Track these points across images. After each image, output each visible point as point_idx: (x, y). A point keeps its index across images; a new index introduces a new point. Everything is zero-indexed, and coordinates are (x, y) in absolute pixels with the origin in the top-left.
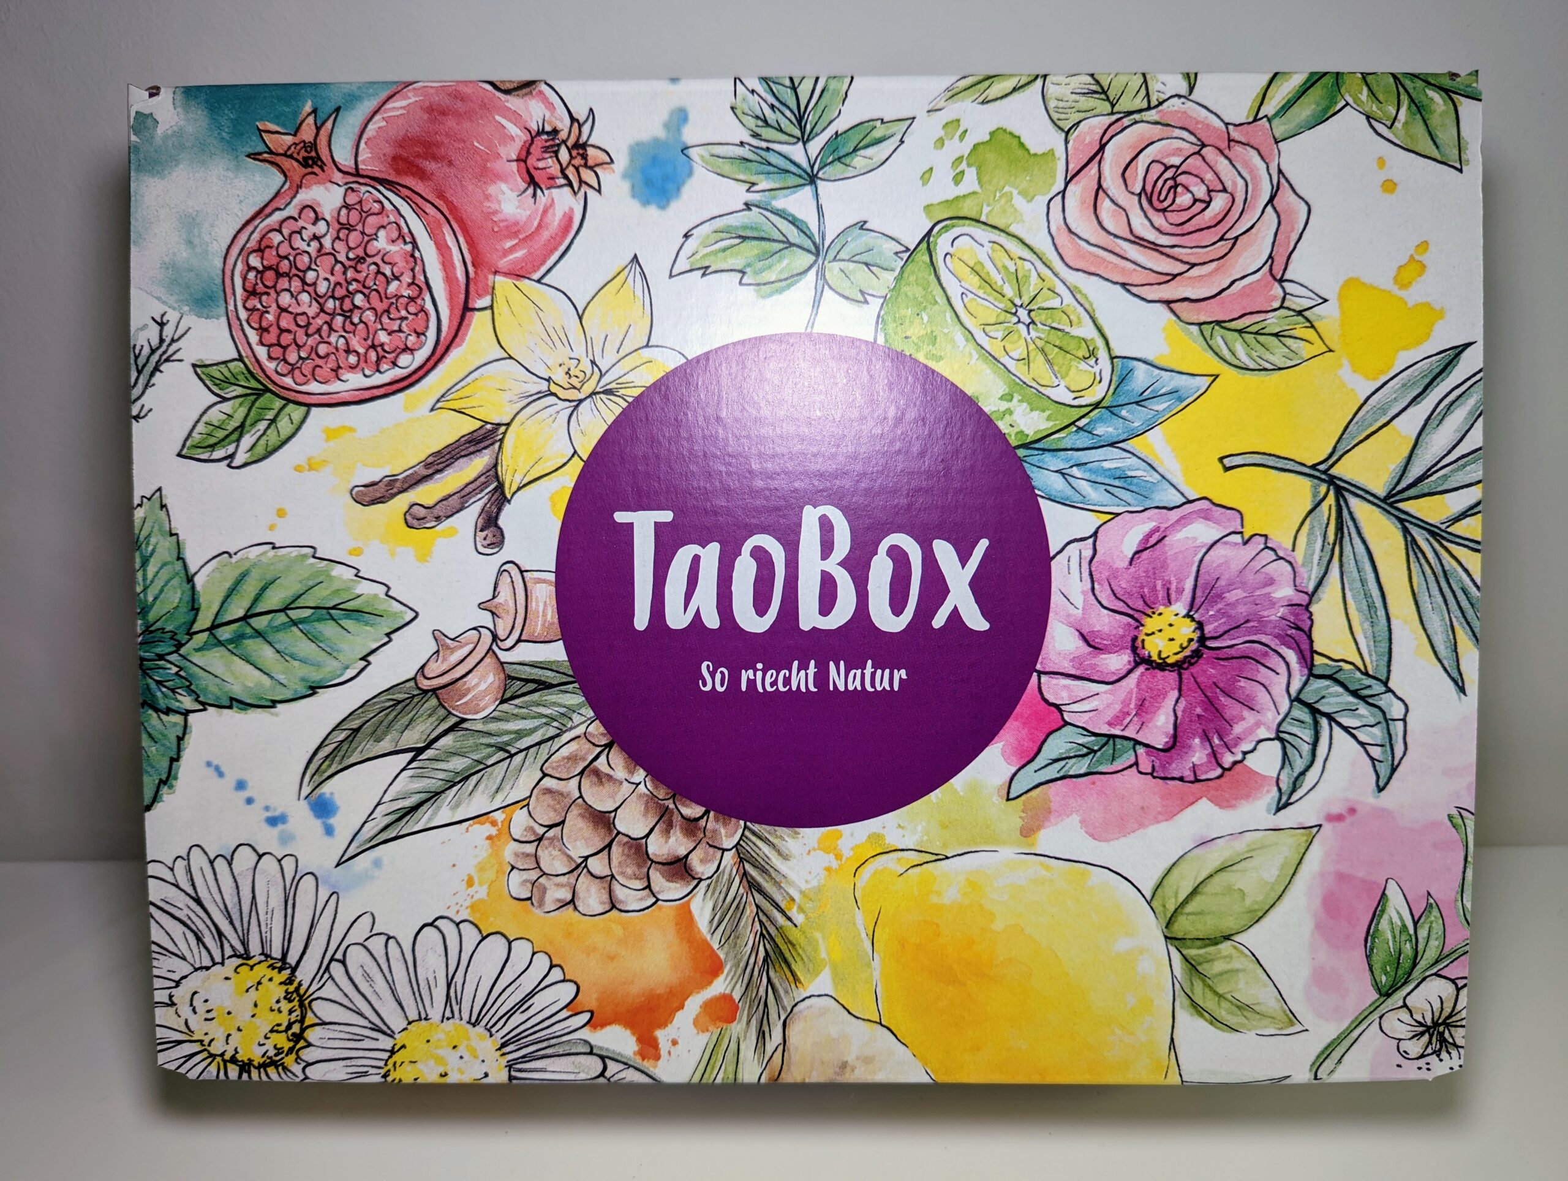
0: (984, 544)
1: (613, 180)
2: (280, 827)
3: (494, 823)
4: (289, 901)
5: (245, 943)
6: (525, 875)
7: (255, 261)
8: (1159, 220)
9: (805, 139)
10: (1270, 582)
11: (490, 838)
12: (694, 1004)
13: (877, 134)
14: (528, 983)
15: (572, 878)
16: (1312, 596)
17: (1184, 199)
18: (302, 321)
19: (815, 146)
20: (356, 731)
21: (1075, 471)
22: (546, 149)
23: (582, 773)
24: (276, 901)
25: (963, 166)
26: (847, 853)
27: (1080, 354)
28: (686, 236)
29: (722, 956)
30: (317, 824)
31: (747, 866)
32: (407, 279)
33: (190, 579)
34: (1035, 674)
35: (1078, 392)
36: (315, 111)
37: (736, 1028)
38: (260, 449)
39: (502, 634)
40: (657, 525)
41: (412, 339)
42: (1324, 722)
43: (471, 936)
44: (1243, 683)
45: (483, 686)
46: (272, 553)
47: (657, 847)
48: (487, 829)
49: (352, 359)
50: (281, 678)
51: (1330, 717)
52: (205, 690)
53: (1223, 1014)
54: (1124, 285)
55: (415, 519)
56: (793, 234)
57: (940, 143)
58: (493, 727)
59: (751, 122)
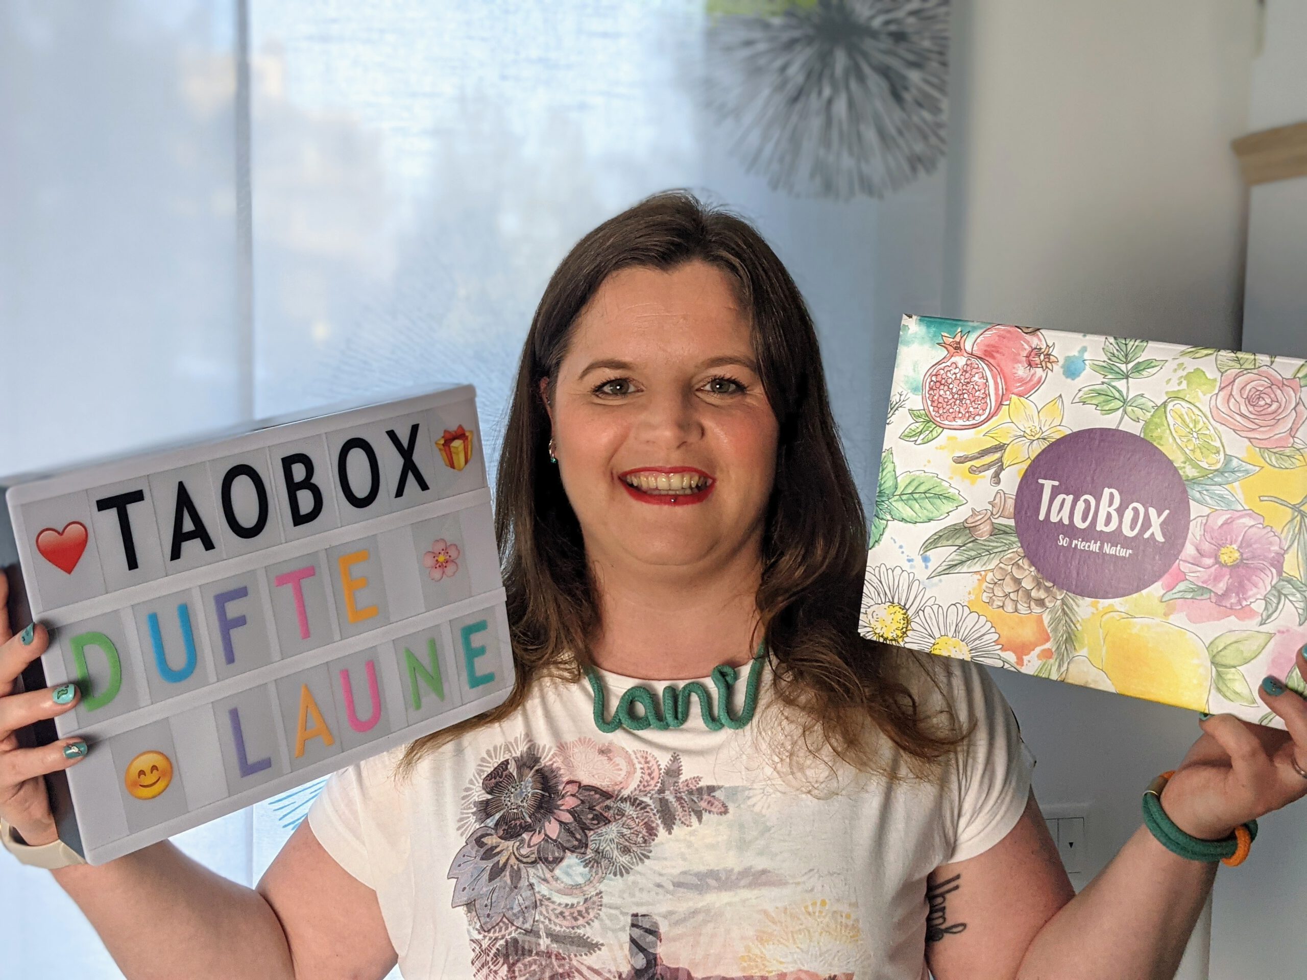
0: (1167, 512)
1: (1057, 368)
2: (911, 563)
3: (981, 575)
4: (910, 587)
5: (893, 599)
6: (988, 595)
7: (934, 378)
8: (1251, 409)
9: (1127, 363)
10: (1271, 543)
11: (979, 580)
12: (1038, 650)
13: (1153, 364)
14: (983, 631)
15: (1004, 599)
16: (1286, 551)
17: (1262, 403)
18: (946, 400)
19: (1130, 365)
20: (941, 536)
21: (1205, 492)
22: (1036, 354)
23: (1013, 564)
24: (906, 587)
25: (1183, 379)
26: (1100, 609)
27: (1214, 451)
28: (1080, 390)
29: (1051, 635)
30: (923, 565)
31: (1065, 607)
32: (983, 391)
33: (896, 478)
34: (1178, 561)
35: (1210, 465)
36: (961, 332)
37: (1052, 661)
38: (926, 440)
39: (994, 513)
40: (1053, 486)
41: (981, 412)
42: (1283, 597)
43: (967, 611)
44: (1254, 577)
45: (985, 529)
46: (923, 474)
47: (1034, 594)
48: (978, 577)
49: (960, 415)
50: (920, 515)
51: (1285, 596)
52: (895, 515)
53: (1228, 694)
54: (1234, 430)
55: (972, 471)
56: (1117, 395)
57: (1175, 370)
58: (986, 543)
59: (1109, 354)
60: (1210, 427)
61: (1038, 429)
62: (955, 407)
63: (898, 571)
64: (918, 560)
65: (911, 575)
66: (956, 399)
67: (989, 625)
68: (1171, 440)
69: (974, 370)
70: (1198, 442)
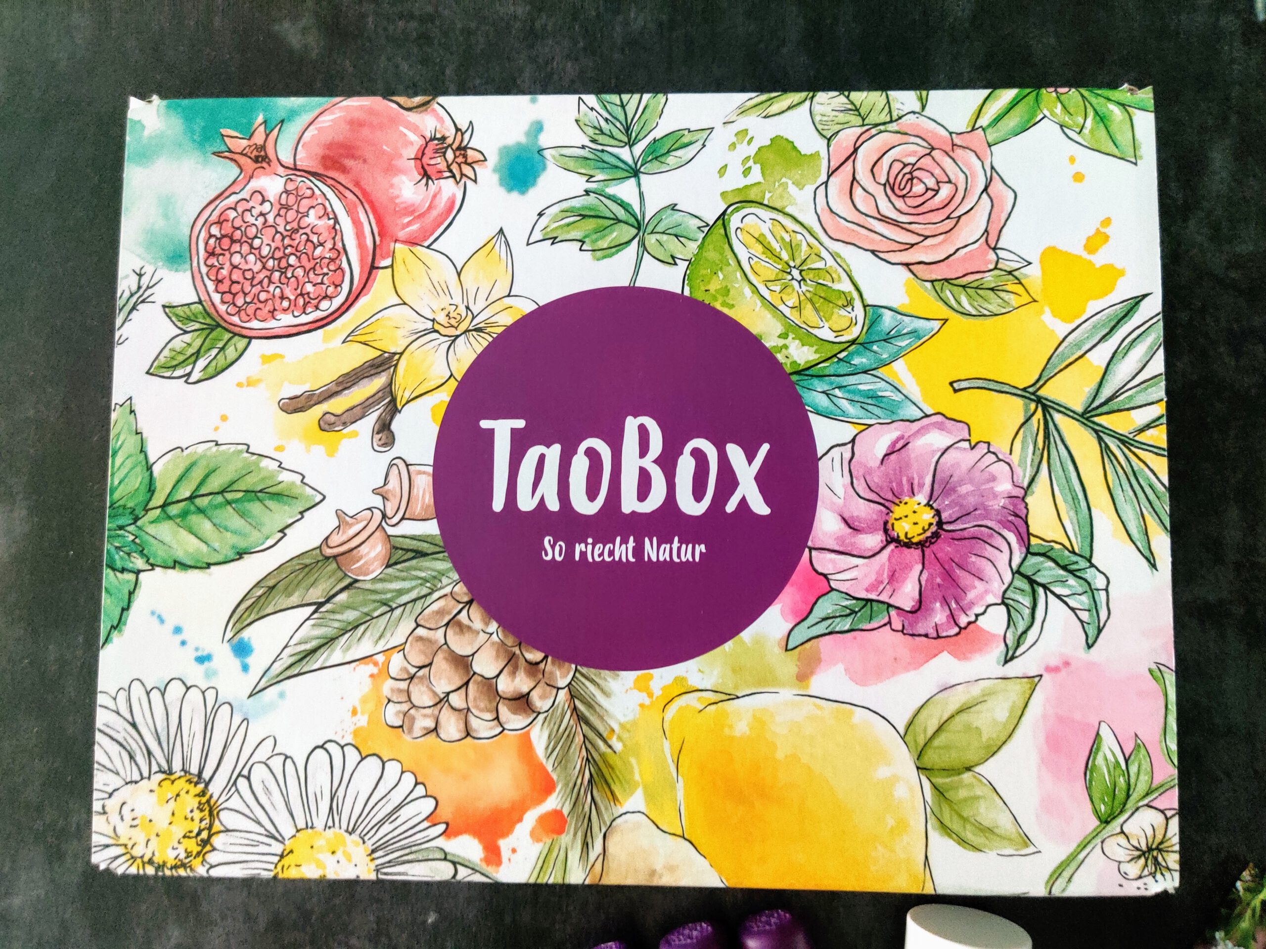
60: (824, 254)
61: (462, 310)
62: (271, 289)
63: (176, 689)
64: (223, 655)
65: (210, 695)
66: (272, 271)
67: (408, 780)
68: (747, 291)
69: (305, 203)
70: (804, 288)
